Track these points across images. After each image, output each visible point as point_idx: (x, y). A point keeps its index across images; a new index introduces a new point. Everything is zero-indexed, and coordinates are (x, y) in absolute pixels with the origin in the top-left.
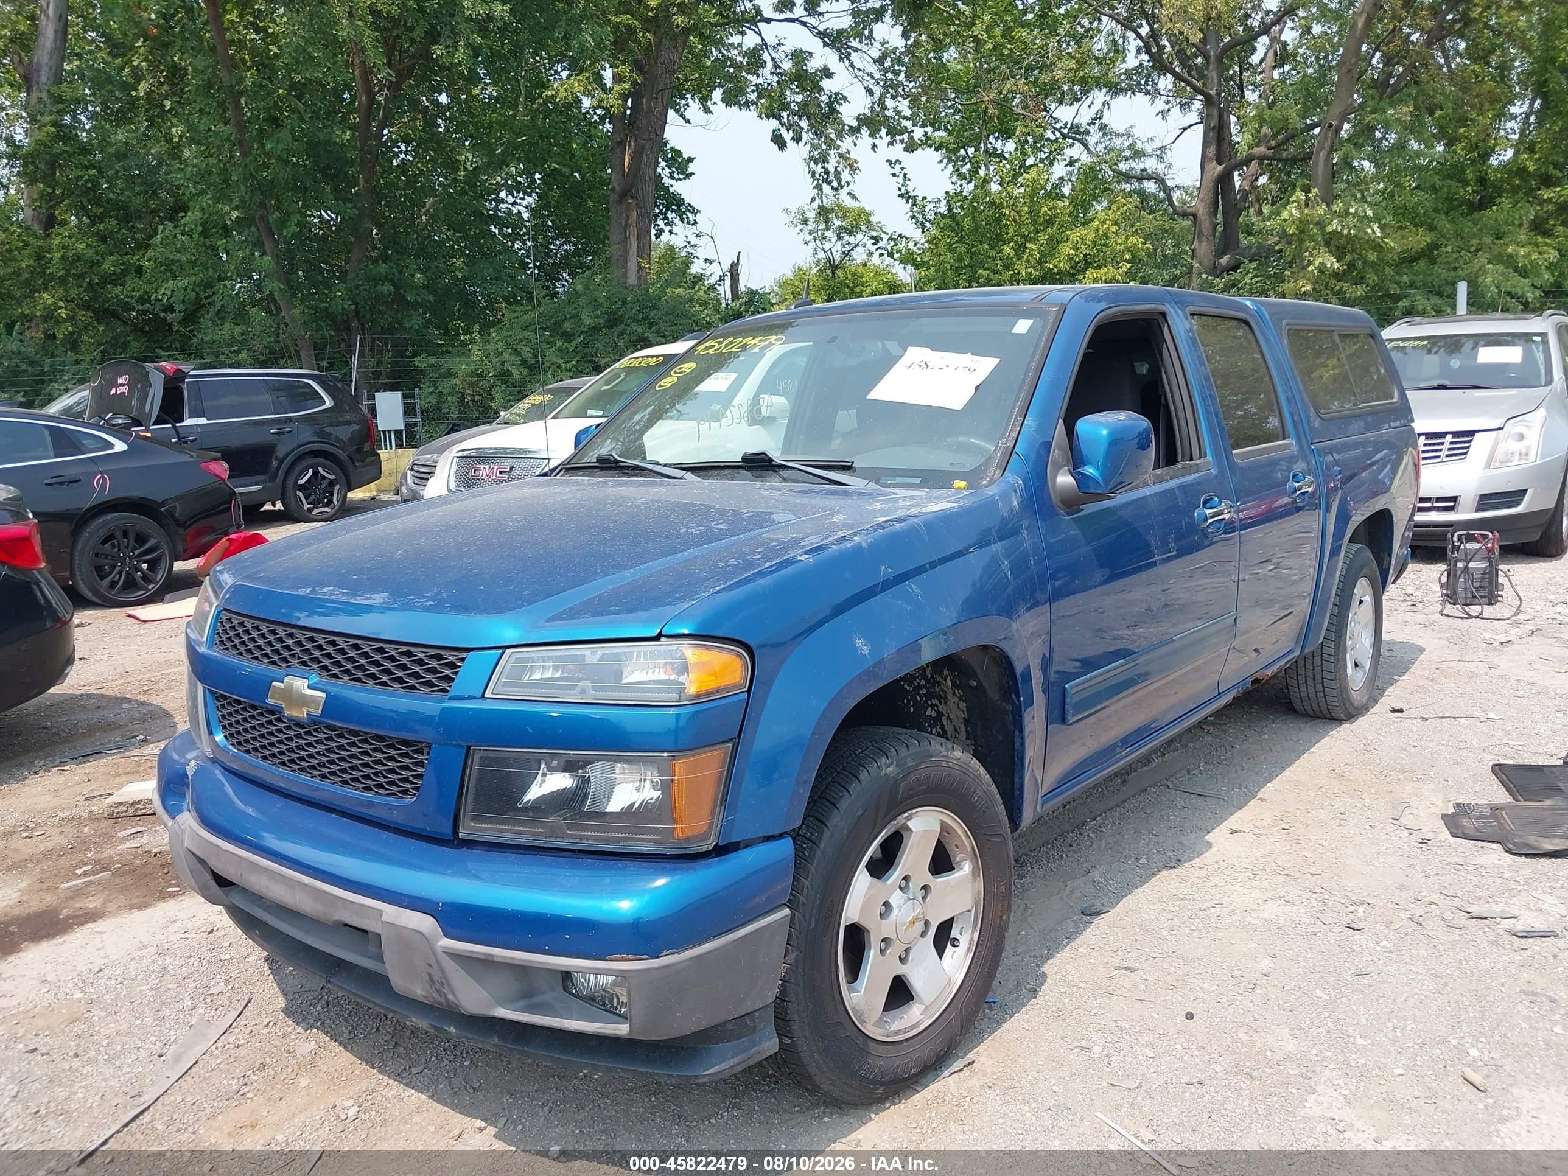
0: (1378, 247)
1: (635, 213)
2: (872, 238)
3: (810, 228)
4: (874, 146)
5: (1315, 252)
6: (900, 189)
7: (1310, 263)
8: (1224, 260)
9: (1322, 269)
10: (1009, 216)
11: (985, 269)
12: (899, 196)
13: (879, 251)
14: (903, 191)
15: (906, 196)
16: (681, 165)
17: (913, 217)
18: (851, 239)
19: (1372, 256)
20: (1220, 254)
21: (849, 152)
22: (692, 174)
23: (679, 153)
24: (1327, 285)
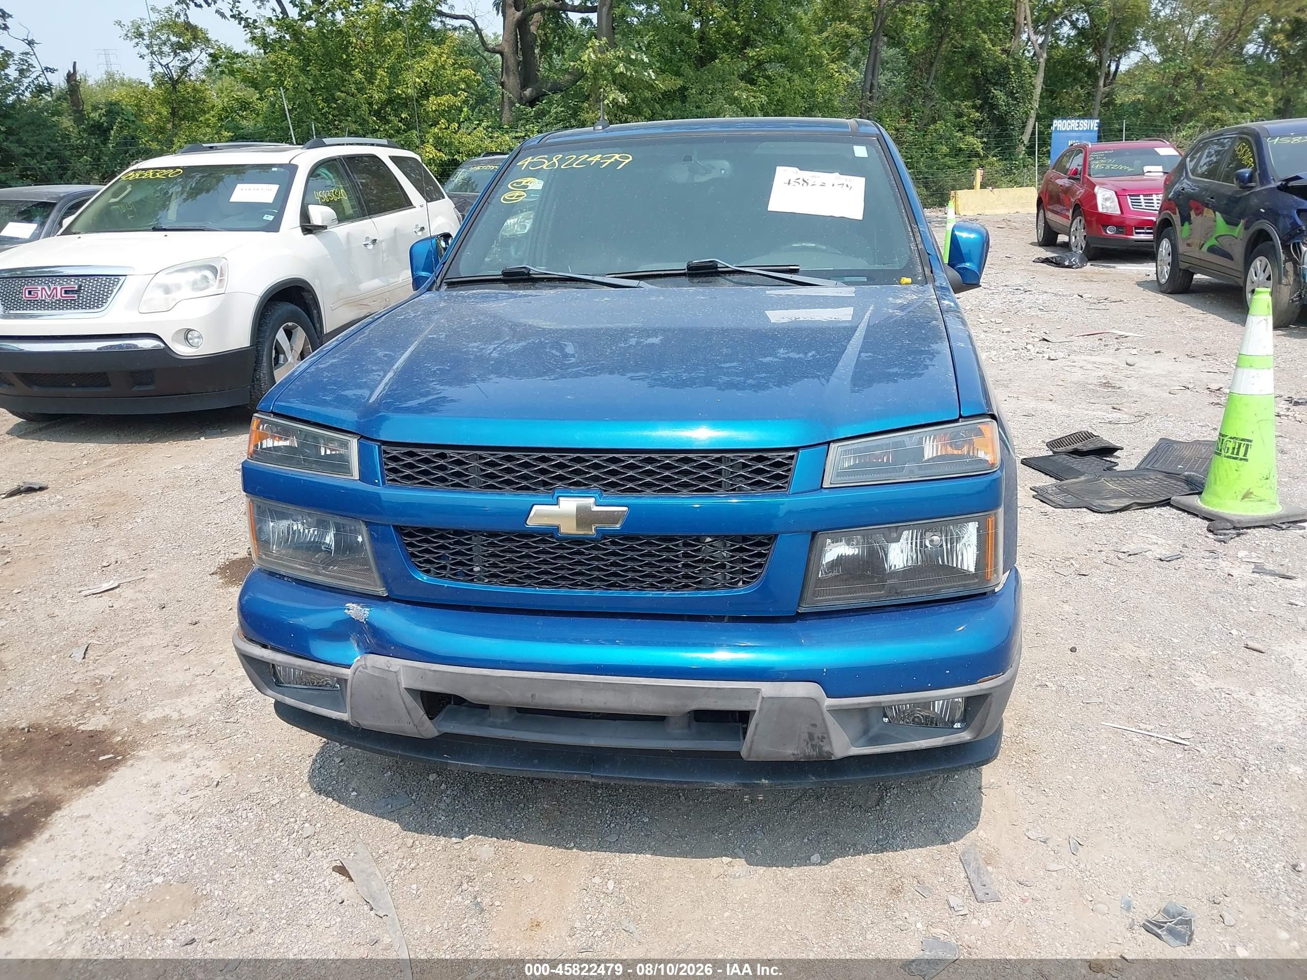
0: (651, 87)
2: (211, 55)
5: (608, 89)
7: (606, 98)
8: (528, 92)
9: (615, 102)
11: (342, 92)
18: (188, 56)
19: (648, 94)
20: (524, 87)
24: (616, 115)
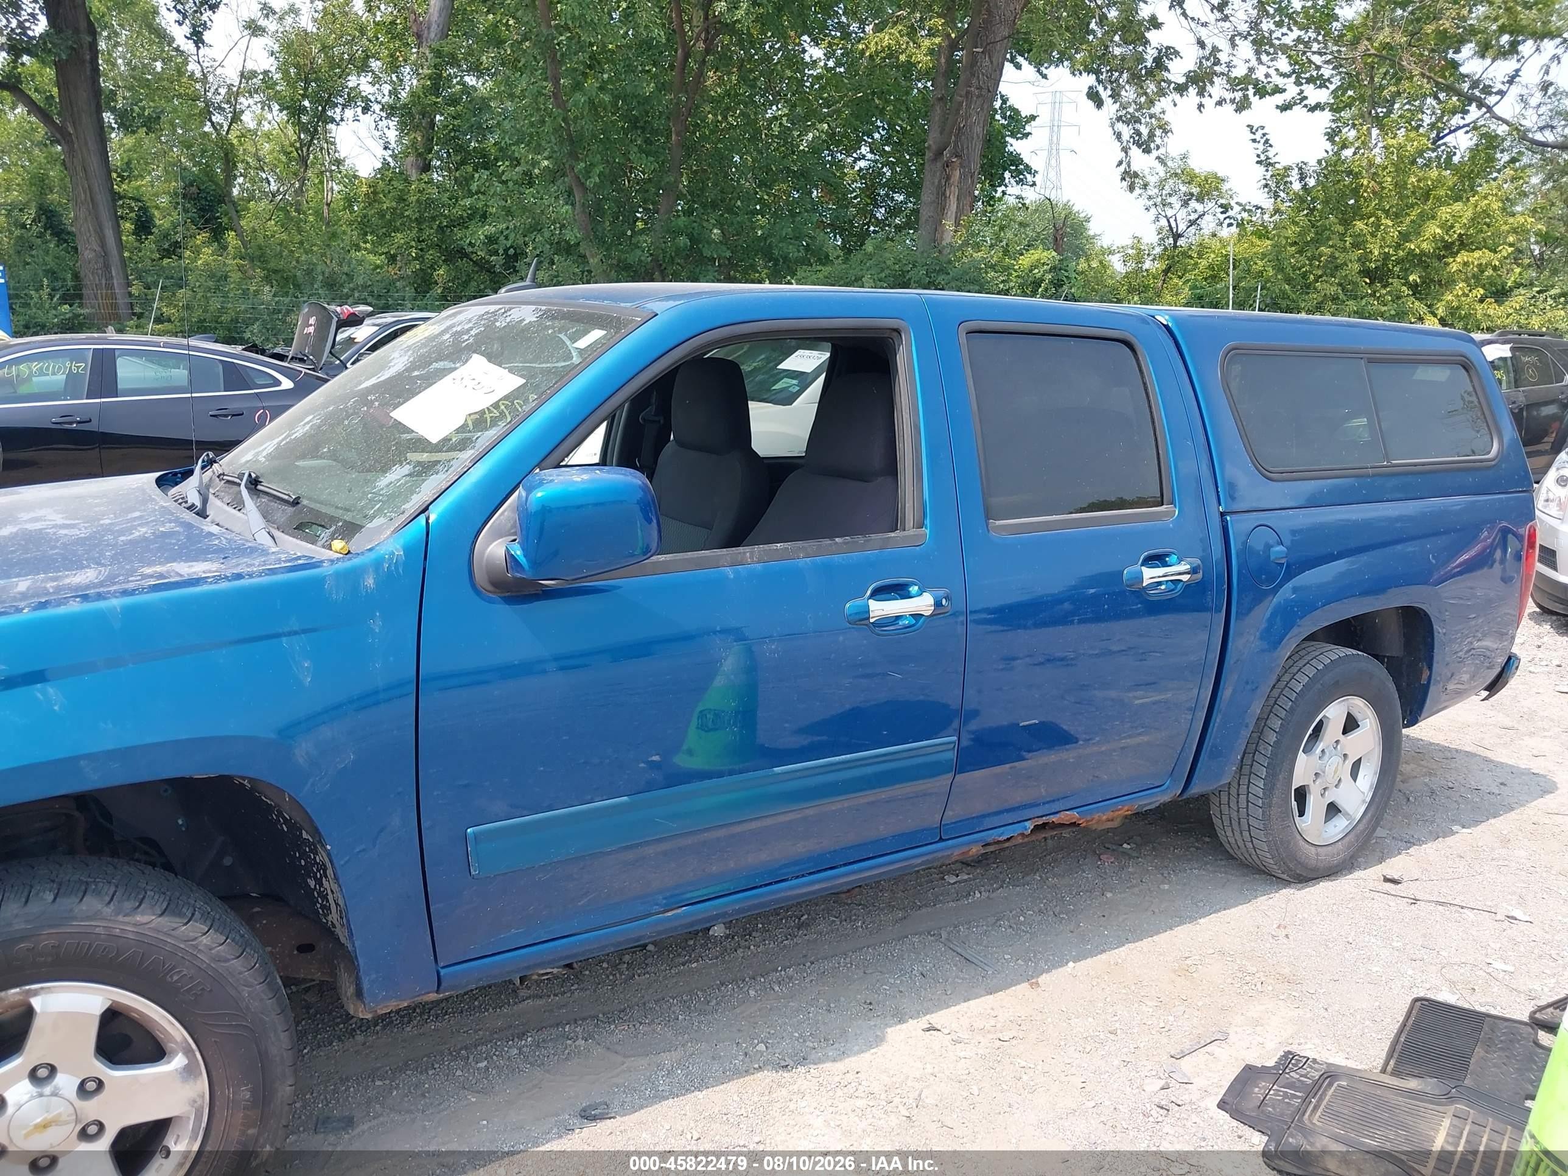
1: (957, 173)
2: (1221, 206)
3: (1150, 193)
4: (1201, 106)
6: (1258, 156)
10: (1368, 187)
12: (1258, 162)
13: (1228, 221)
14: (1263, 157)
15: (1266, 163)
16: (1018, 124)
17: (1266, 186)
18: (1200, 207)
21: (1164, 112)
22: (1030, 134)
23: (1017, 112)
